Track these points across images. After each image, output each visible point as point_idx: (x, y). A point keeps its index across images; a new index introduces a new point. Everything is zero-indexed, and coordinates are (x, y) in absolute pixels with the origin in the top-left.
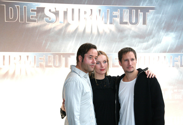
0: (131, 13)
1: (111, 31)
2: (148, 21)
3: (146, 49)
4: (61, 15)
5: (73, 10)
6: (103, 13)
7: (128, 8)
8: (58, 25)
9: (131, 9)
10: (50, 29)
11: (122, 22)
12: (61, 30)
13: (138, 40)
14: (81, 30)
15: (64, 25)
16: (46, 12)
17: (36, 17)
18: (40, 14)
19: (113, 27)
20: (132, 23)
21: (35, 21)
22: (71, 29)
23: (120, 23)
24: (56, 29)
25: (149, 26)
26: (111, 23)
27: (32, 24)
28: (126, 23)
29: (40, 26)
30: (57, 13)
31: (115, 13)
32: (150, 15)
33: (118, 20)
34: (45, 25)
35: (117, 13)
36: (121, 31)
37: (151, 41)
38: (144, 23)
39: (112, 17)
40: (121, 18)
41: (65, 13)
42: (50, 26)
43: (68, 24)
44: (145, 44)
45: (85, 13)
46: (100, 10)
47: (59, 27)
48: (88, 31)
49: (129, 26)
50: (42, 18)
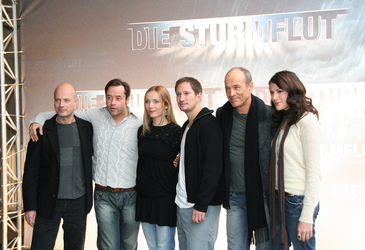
0: (306, 22)
1: (274, 52)
2: (334, 32)
4: (202, 34)
5: (218, 26)
6: (261, 27)
7: (301, 15)
8: (196, 50)
9: (306, 16)
10: (188, 56)
11: (291, 38)
12: (202, 56)
13: (318, 63)
14: (230, 52)
15: (206, 48)
16: (182, 32)
17: (169, 41)
18: (173, 36)
19: (277, 46)
20: (307, 38)
21: (167, 46)
22: (216, 53)
23: (290, 39)
24: (196, 55)
25: (337, 41)
26: (275, 40)
27: (164, 51)
28: (299, 38)
29: (175, 52)
30: (196, 33)
31: (280, 25)
32: (339, 23)
33: (285, 34)
34: (180, 50)
35: (284, 24)
36: (290, 51)
37: (341, 64)
38: (329, 35)
39: (276, 30)
40: (291, 31)
41: (207, 31)
42: (187, 51)
43: (211, 47)
44: (331, 69)
45: (235, 28)
46: (257, 23)
47: (200, 52)
48: (240, 53)
49: (304, 42)
50: (176, 41)
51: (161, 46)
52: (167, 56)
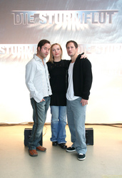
1: (85, 28)
2: (112, 21)
3: (111, 40)
5: (58, 14)
6: (80, 16)
8: (48, 25)
9: (100, 12)
10: (43, 28)
11: (93, 22)
12: (50, 29)
13: (105, 34)
14: (64, 28)
15: (53, 25)
16: (40, 17)
17: (34, 21)
18: (36, 18)
19: (87, 26)
20: (101, 23)
21: (33, 23)
22: (57, 28)
24: (47, 28)
25: (114, 24)
26: (85, 23)
27: (31, 26)
28: (97, 22)
30: (47, 17)
31: (88, 16)
32: (115, 16)
33: (91, 20)
34: (39, 26)
35: (90, 16)
36: (92, 28)
37: (115, 35)
38: (110, 22)
39: (86, 18)
40: (93, 19)
41: (53, 17)
42: (43, 26)
43: (55, 25)
44: (110, 37)
45: (67, 16)
46: (77, 14)
48: (69, 29)
49: (99, 24)
50: (37, 21)
51: (29, 23)
52: (32, 28)
